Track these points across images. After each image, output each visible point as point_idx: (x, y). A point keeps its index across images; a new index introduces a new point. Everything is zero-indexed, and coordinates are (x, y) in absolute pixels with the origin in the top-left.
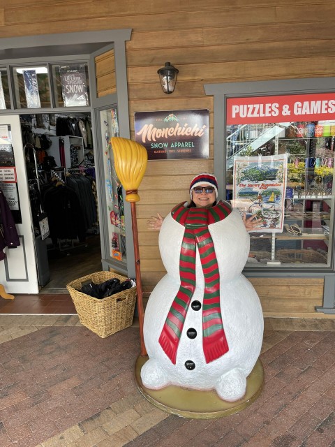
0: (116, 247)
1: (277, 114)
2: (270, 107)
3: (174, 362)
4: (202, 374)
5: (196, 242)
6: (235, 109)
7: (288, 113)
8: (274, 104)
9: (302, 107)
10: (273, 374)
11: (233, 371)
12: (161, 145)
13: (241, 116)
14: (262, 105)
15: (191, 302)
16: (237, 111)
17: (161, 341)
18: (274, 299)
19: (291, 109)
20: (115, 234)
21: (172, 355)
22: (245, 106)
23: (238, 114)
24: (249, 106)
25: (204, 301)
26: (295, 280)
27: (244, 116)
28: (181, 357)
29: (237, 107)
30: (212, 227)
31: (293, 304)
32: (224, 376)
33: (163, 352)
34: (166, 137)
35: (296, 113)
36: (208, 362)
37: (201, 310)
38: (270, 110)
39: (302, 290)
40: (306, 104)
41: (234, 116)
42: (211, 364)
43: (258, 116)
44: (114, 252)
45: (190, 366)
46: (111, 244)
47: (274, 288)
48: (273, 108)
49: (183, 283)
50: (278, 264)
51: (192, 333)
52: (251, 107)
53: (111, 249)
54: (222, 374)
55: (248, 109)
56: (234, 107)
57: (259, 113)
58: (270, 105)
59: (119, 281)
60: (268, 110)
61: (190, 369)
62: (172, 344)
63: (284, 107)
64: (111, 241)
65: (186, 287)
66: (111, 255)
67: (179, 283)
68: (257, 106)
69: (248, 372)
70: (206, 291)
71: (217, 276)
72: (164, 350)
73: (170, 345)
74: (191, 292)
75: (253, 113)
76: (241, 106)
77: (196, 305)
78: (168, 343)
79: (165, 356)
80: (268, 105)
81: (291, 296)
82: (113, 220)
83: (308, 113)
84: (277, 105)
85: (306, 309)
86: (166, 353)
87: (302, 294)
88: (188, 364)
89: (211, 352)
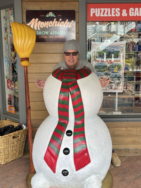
0: (11, 104)
1: (119, 15)
2: (115, 11)
3: (54, 172)
4: (73, 178)
5: (69, 91)
6: (92, 11)
7: (126, 15)
8: (117, 9)
9: (134, 11)
10: (118, 180)
11: (93, 176)
12: (43, 33)
13: (96, 15)
14: (109, 9)
15: (66, 131)
16: (94, 12)
17: (45, 159)
18: (117, 136)
19: (128, 12)
20: (10, 95)
21: (53, 167)
22: (99, 9)
23: (94, 14)
24: (101, 9)
25: (75, 130)
26: (131, 123)
27: (98, 16)
28: (59, 168)
29: (94, 9)
30: (79, 81)
31: (129, 139)
32: (87, 179)
33: (47, 166)
34: (47, 27)
35: (130, 15)
36: (77, 170)
37: (72, 136)
38: (114, 12)
39: (135, 130)
40: (137, 9)
41: (92, 15)
42: (79, 171)
43: (107, 16)
44: (9, 107)
45: (65, 173)
46: (7, 103)
47: (117, 128)
48: (117, 11)
49: (60, 119)
50: (120, 113)
51: (66, 151)
52: (102, 10)
53: (7, 106)
54: (86, 178)
55: (101, 11)
56: (92, 9)
57: (107, 14)
58: (114, 9)
59: (13, 126)
60: (113, 12)
61: (65, 175)
62: (53, 159)
63: (123, 11)
64: (7, 100)
65: (62, 121)
66: (7, 110)
67: (58, 120)
68: (106, 9)
69: (103, 177)
70: (75, 123)
71: (83, 114)
72: (48, 164)
73: (52, 160)
74: (66, 124)
75: (104, 14)
76: (96, 9)
77: (69, 133)
78: (51, 159)
79: (48, 168)
80: (113, 9)
81: (129, 134)
82: (9, 85)
83: (138, 15)
84: (119, 10)
85: (137, 142)
86: (49, 166)
87: (135, 133)
88: (64, 172)
89: (79, 163)
